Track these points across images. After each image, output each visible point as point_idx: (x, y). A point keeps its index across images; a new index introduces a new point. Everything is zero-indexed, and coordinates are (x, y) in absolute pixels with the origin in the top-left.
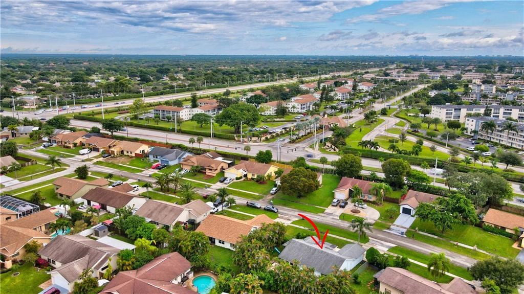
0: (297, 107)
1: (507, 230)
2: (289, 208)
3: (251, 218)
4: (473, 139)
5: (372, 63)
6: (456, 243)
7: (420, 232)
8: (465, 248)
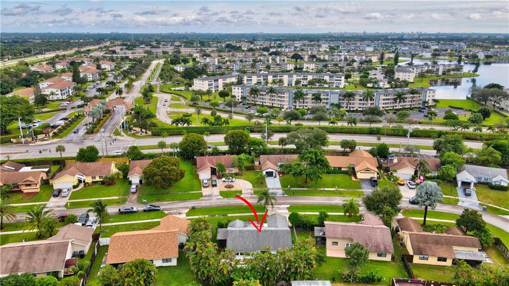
0: (57, 93)
1: (343, 169)
2: (167, 202)
3: (158, 223)
4: (244, 104)
5: (81, 41)
6: (322, 189)
7: (293, 189)
8: (330, 191)
